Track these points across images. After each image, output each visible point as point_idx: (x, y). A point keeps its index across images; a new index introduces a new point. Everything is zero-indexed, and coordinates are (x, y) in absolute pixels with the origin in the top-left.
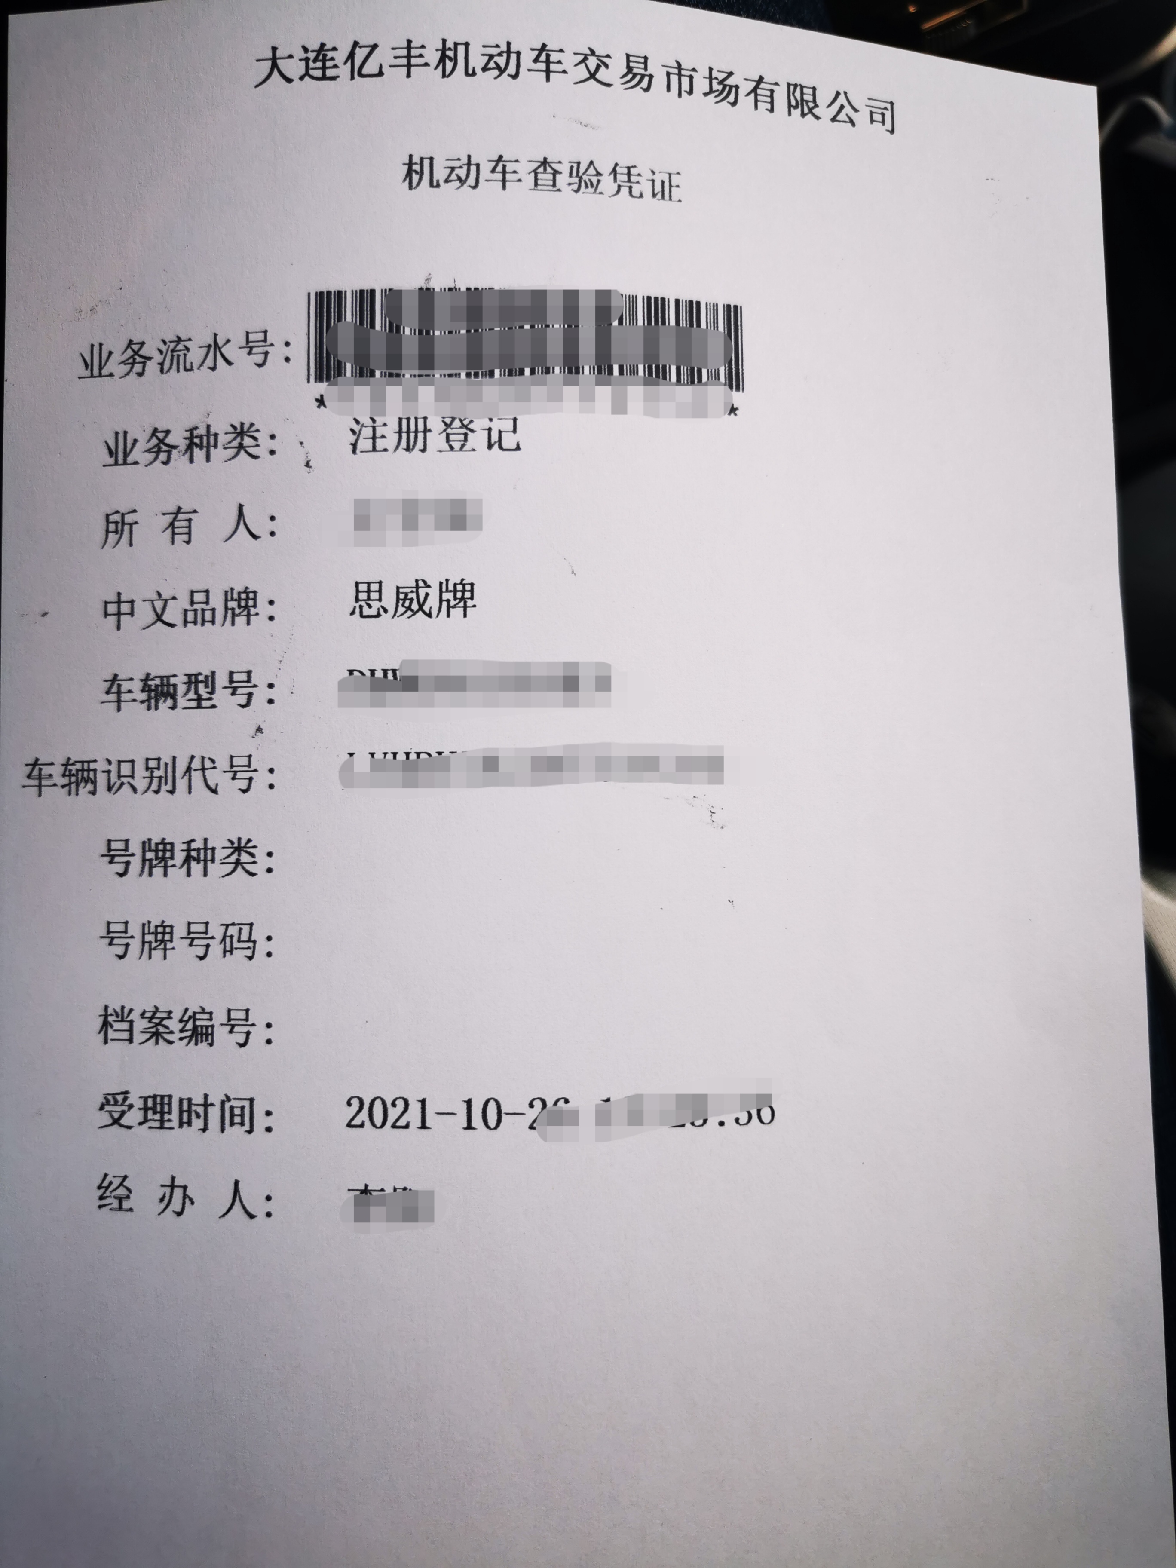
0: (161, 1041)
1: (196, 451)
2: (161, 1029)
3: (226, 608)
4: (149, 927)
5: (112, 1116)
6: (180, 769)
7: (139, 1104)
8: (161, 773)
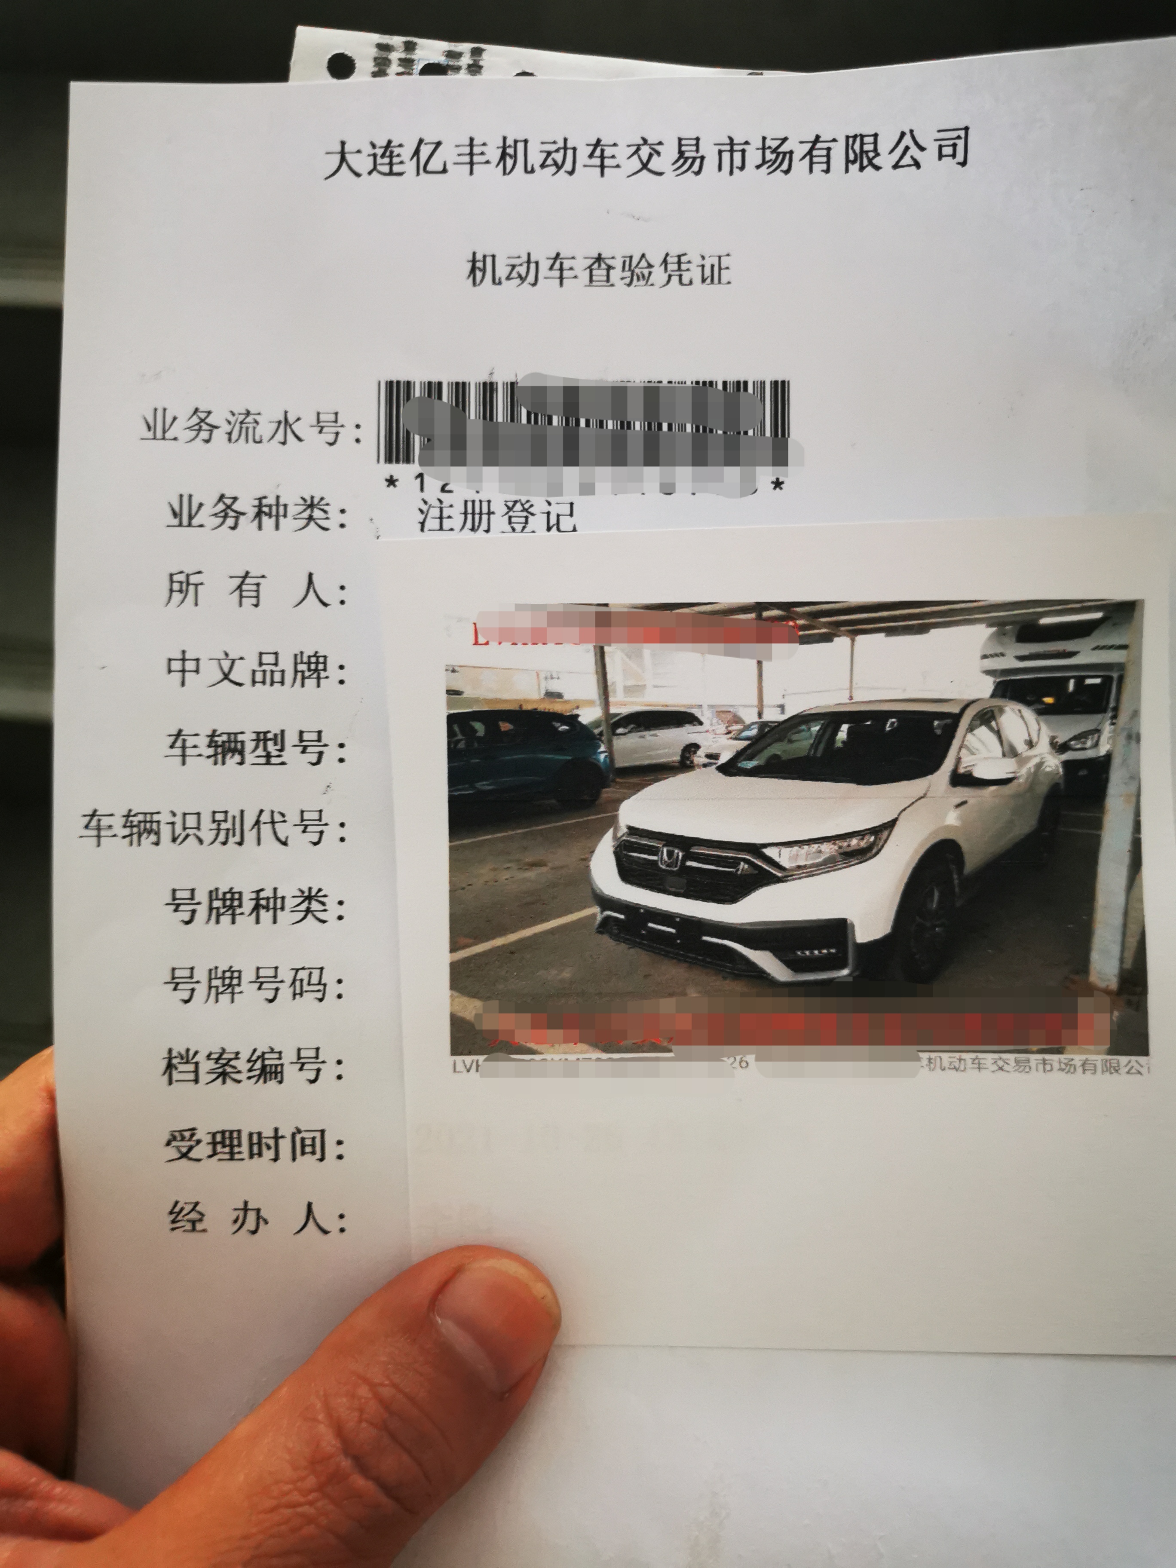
0: (228, 1081)
1: (265, 519)
2: (229, 1069)
3: (296, 671)
4: (216, 973)
5: (179, 1151)
6: (249, 821)
7: (209, 1138)
8: (228, 825)
